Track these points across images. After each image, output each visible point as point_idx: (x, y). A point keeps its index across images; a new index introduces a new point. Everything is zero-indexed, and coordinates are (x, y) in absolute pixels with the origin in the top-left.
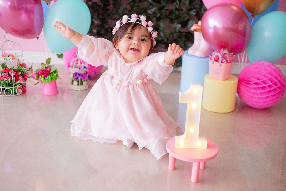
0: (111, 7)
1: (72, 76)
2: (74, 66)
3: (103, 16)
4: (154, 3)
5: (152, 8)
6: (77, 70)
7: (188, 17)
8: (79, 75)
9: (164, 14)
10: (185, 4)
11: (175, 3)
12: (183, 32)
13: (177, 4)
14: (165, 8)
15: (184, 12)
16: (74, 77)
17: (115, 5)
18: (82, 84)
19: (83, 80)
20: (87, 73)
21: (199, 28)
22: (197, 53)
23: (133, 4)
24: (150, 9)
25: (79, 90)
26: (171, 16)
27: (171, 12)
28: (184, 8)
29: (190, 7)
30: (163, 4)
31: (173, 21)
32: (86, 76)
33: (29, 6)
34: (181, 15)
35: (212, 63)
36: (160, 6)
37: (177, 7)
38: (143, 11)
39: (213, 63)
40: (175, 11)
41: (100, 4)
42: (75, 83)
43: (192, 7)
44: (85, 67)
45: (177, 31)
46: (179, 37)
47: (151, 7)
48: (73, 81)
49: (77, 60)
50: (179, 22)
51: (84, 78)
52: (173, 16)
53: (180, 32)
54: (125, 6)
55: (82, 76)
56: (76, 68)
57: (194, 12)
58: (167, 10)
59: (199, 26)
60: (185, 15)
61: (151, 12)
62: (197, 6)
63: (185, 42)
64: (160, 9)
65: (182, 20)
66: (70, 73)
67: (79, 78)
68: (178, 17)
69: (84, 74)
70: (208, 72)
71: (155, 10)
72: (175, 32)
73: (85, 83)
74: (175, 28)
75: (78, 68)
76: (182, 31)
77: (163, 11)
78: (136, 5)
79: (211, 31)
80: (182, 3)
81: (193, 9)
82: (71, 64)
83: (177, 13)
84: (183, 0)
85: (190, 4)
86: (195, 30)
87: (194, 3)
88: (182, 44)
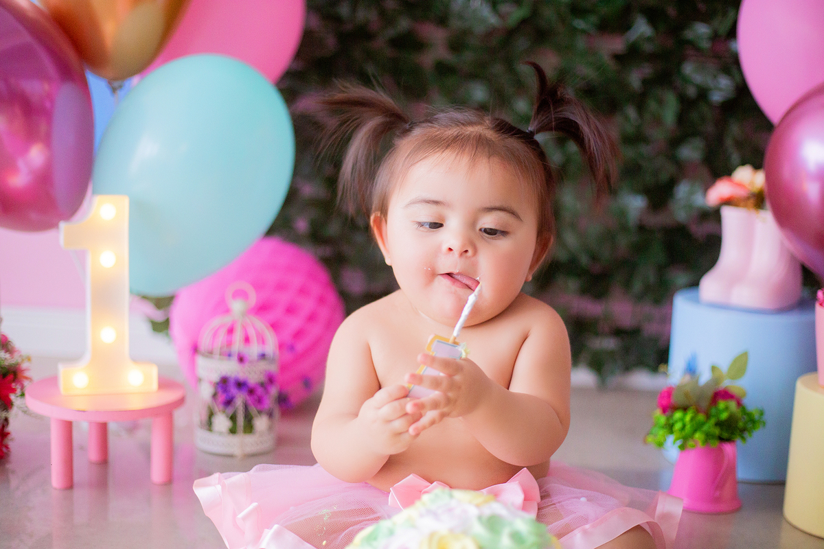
1: (206, 391)
2: (217, 352)
6: (231, 368)
7: (671, 168)
8: (241, 385)
10: (658, 121)
11: (618, 119)
12: (653, 229)
13: (627, 118)
15: (657, 152)
16: (214, 396)
18: (249, 427)
19: (253, 410)
20: (271, 379)
25: (237, 451)
28: (658, 136)
29: (681, 129)
32: (267, 392)
33: (35, 88)
34: (644, 163)
42: (222, 422)
44: (262, 357)
45: (632, 225)
46: (640, 248)
48: (211, 415)
49: (231, 331)
50: (639, 185)
51: (260, 401)
53: (642, 228)
55: (251, 392)
56: (225, 360)
57: (693, 148)
59: (740, 185)
60: (660, 162)
63: (661, 270)
65: (650, 180)
66: (200, 381)
67: (240, 399)
68: (632, 171)
69: (262, 385)
72: (624, 228)
73: (261, 423)
74: (623, 213)
75: (235, 358)
76: (650, 222)
80: (648, 115)
81: (693, 135)
82: (205, 342)
83: (628, 153)
84: (652, 105)
85: (681, 119)
86: (729, 202)
87: (694, 116)
88: (652, 278)
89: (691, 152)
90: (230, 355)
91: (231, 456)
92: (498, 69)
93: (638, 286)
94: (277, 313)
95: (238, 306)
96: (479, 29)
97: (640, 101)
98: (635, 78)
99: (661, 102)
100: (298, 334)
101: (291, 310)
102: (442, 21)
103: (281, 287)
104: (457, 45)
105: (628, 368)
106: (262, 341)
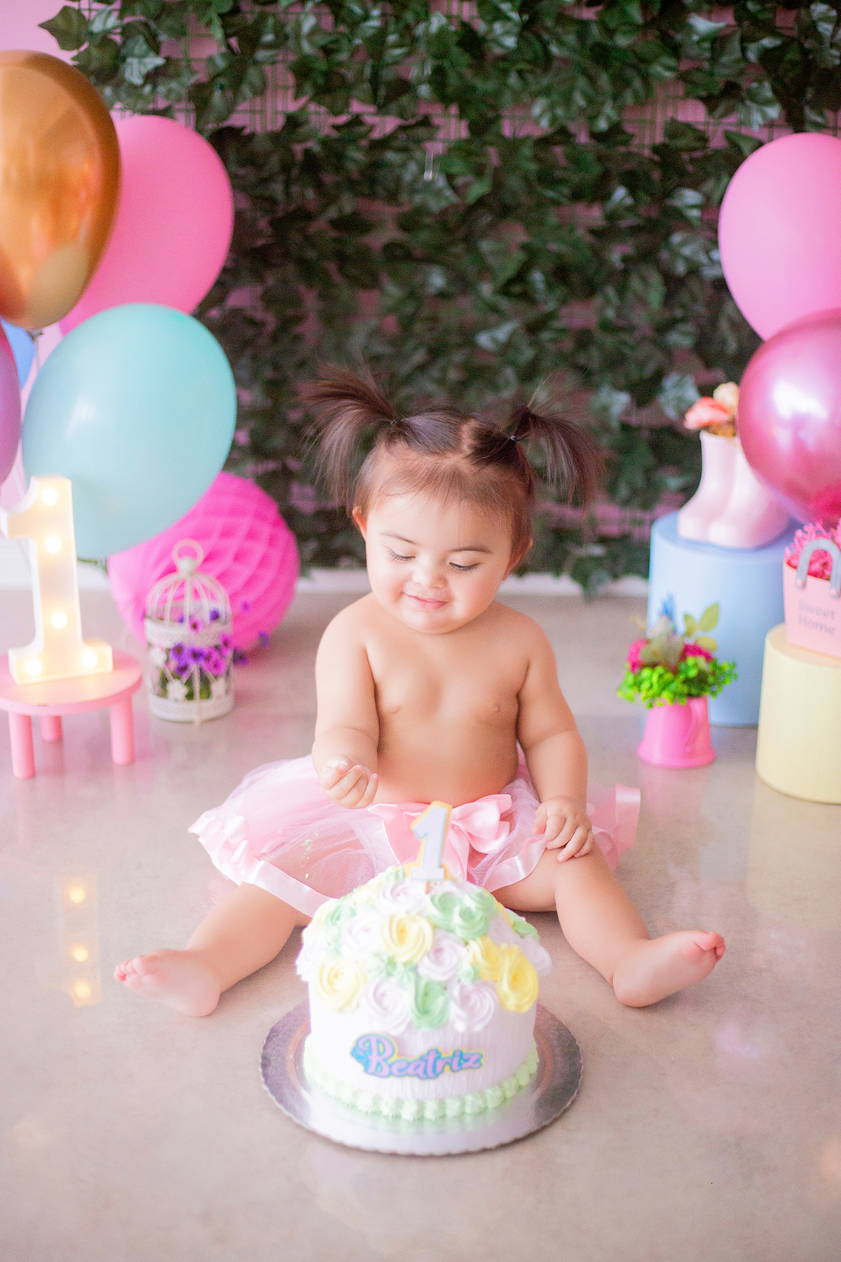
0: (310, 328)
2: (167, 615)
3: (276, 367)
4: (504, 303)
5: (497, 325)
6: (180, 634)
7: (659, 357)
8: (196, 655)
9: (551, 347)
10: (643, 302)
11: (598, 301)
12: (639, 428)
13: (608, 301)
14: (557, 324)
15: (644, 339)
16: (167, 661)
17: (328, 319)
18: (207, 692)
19: (210, 675)
20: (226, 642)
21: (721, 417)
22: (723, 533)
23: (409, 309)
24: (485, 327)
25: (196, 718)
26: (582, 359)
27: (584, 339)
28: (641, 319)
29: (667, 315)
30: (546, 303)
31: (596, 378)
32: (222, 655)
34: (627, 351)
35: (800, 583)
36: (532, 314)
37: (610, 313)
38: (455, 339)
39: (804, 585)
40: (599, 335)
41: (259, 315)
42: (177, 688)
43: (678, 313)
44: (215, 616)
45: (615, 424)
46: (626, 449)
47: (493, 318)
48: (164, 681)
49: (183, 585)
50: (622, 381)
51: (217, 665)
52: (593, 358)
53: (625, 427)
54: (373, 323)
55: (207, 658)
56: (178, 625)
57: (684, 334)
58: (563, 331)
59: (721, 408)
60: (646, 350)
61: (494, 340)
62: (700, 309)
63: (648, 472)
64: (534, 328)
65: (635, 374)
66: (150, 645)
67: (194, 668)
68: (615, 362)
69: (216, 648)
70: (779, 617)
71: (512, 335)
72: (605, 428)
73: (218, 687)
74: (605, 409)
75: (187, 624)
76: (634, 420)
77: (546, 336)
78: (426, 312)
79: (783, 438)
80: (630, 296)
81: (683, 320)
82: (152, 604)
83: (609, 341)
84: (635, 283)
85: (668, 299)
86: (707, 427)
87: (684, 297)
88: (639, 480)
89: (680, 339)
90: (181, 620)
91: (190, 723)
92: (458, 249)
93: (623, 491)
94: (226, 562)
95: (185, 566)
96: (435, 205)
97: (621, 280)
98: (616, 255)
99: (645, 281)
100: (250, 583)
101: (239, 557)
102: (392, 197)
103: (227, 533)
104: (409, 223)
105: (616, 576)
106: (213, 596)
